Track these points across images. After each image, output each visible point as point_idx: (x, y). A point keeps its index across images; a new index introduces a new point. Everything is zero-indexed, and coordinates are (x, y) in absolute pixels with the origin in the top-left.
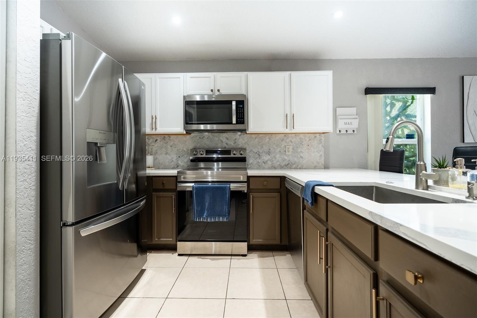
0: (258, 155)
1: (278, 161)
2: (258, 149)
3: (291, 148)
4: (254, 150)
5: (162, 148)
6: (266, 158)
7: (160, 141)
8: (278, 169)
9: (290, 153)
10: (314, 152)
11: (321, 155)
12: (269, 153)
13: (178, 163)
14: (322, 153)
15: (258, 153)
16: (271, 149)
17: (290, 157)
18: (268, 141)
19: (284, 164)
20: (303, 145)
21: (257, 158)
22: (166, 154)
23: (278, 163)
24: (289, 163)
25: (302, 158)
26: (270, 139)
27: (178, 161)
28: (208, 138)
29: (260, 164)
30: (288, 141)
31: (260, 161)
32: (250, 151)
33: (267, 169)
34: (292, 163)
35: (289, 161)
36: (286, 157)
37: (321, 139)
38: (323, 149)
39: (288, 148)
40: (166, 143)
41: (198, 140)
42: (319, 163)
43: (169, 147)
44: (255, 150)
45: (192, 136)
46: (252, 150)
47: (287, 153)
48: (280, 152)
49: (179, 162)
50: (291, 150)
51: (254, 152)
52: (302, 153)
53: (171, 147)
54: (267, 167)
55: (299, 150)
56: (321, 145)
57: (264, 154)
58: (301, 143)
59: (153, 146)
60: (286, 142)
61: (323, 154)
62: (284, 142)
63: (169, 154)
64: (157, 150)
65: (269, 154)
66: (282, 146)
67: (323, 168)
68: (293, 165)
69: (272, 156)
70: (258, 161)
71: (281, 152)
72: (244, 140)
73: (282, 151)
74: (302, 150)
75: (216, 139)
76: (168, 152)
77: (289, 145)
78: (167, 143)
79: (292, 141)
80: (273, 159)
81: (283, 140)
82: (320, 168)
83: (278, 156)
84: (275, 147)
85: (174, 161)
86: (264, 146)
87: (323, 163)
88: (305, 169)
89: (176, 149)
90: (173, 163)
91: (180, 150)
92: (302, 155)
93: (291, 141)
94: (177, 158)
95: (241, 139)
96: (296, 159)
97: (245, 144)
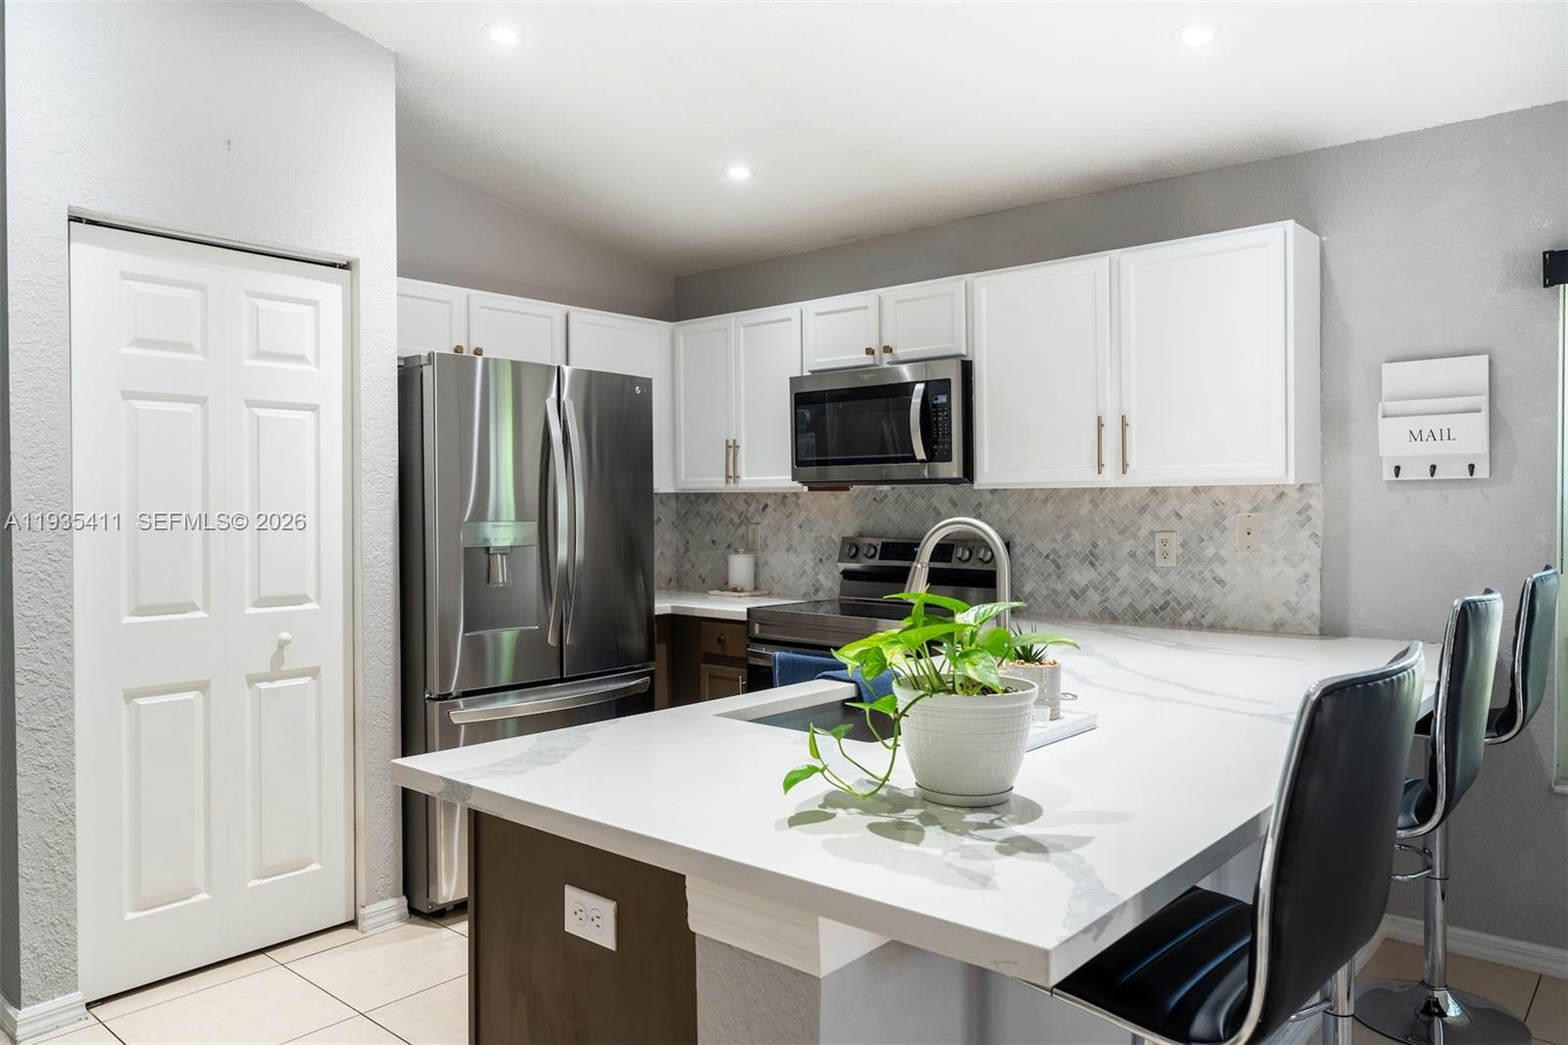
0: (1053, 566)
1: (1124, 592)
2: (1054, 540)
3: (1175, 540)
4: (1039, 545)
5: (779, 530)
6: (1082, 576)
7: (775, 510)
8: (1125, 622)
9: (1171, 562)
10: (1274, 561)
11: (1307, 576)
12: (1091, 558)
13: (818, 581)
14: (1311, 567)
15: (1052, 556)
16: (1099, 543)
17: (1173, 576)
18: (1090, 512)
19: (1145, 604)
20: (1224, 529)
21: (1050, 575)
22: (788, 550)
23: (1126, 600)
24: (1167, 603)
25: (1221, 582)
26: (1096, 505)
27: (817, 574)
28: (896, 501)
29: (1060, 599)
30: (1163, 512)
31: (1059, 587)
32: (1026, 549)
33: (1085, 618)
34: (1179, 603)
35: (1168, 592)
36: (1155, 579)
37: (1309, 507)
38: (1318, 551)
39: (1165, 542)
40: (788, 517)
41: (870, 506)
42: (1294, 611)
43: (795, 527)
44: (1044, 547)
45: (855, 494)
46: (1032, 545)
47: (1159, 562)
48: (1132, 555)
49: (821, 577)
50: (1174, 549)
51: (1040, 554)
52: (1223, 562)
53: (801, 527)
54: (1084, 610)
55: (1210, 552)
56: (1304, 534)
57: (1073, 561)
58: (1216, 524)
59: (758, 524)
60: (1157, 517)
61: (1316, 574)
62: (1147, 516)
63: (796, 552)
64: (766, 538)
65: (1092, 564)
66: (1143, 533)
67: (1316, 631)
68: (1184, 610)
69: (1104, 570)
70: (1052, 586)
71: (1135, 555)
72: (1006, 508)
73: (1140, 552)
74: (1222, 552)
75: (921, 502)
76: (794, 544)
77: (1165, 528)
78: (791, 514)
79: (1183, 514)
80: (1109, 583)
81: (1144, 509)
82: (1300, 633)
83: (1124, 572)
84: (1114, 535)
85: (808, 572)
86: (1073, 531)
87: (1317, 610)
88: (1235, 630)
89: (813, 535)
90: (804, 580)
91: (823, 540)
92: (1220, 572)
93: (1178, 515)
94: (816, 565)
95: (997, 506)
96: (1195, 589)
97: (1009, 521)
